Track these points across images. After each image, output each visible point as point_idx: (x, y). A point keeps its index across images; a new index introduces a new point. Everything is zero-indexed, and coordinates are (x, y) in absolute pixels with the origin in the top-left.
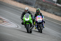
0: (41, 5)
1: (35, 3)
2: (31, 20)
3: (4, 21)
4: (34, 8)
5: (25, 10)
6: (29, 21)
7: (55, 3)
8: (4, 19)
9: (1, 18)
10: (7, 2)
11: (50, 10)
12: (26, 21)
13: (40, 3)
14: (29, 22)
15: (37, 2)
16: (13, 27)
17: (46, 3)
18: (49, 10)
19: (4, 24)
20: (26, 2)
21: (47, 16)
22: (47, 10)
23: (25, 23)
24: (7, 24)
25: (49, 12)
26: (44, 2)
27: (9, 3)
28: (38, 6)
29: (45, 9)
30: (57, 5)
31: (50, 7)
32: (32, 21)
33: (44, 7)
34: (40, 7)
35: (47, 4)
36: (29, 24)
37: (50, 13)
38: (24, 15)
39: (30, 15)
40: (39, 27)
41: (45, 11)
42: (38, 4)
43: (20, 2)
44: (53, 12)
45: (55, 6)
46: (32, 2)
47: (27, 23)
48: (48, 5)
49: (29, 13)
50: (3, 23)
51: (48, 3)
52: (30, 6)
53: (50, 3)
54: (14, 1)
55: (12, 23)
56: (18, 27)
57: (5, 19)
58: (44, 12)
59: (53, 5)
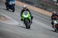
0: (42, 5)
1: (36, 3)
4: (35, 7)
6: (28, 18)
7: (55, 3)
12: (25, 18)
13: (41, 2)
15: (38, 1)
18: (50, 9)
19: (7, 21)
20: (28, 1)
25: (49, 11)
26: (45, 2)
28: (39, 5)
29: (46, 8)
30: (57, 5)
35: (48, 4)
42: (39, 3)
43: (22, 1)
45: (55, 6)
46: (33, 1)
50: (6, 21)
53: (51, 3)
55: (14, 20)
56: (20, 24)
57: (8, 17)
59: (53, 5)
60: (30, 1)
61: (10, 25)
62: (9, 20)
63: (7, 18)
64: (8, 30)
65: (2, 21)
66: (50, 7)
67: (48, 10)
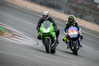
0: (76, 9)
1: (65, 6)
2: (53, 32)
3: (14, 35)
4: (63, 14)
5: (44, 15)
6: (49, 33)
8: (15, 32)
9: (10, 29)
10: (20, 5)
11: (90, 17)
13: (74, 5)
14: (49, 35)
15: (69, 3)
17: (84, 6)
18: (88, 16)
20: (51, 4)
21: (85, 26)
22: (85, 16)
23: (43, 36)
24: (20, 39)
25: (87, 20)
28: (70, 10)
29: (82, 15)
31: (90, 13)
32: (54, 34)
33: (80, 11)
34: (74, 12)
35: (85, 8)
36: (49, 38)
37: (90, 21)
38: (42, 24)
39: (52, 24)
40: (73, 45)
41: (81, 18)
42: (70, 7)
43: (41, 4)
44: (95, 21)
45: (98, 10)
46: (60, 3)
47: (46, 36)
48: (87, 9)
49: (50, 20)
50: (13, 38)
51: (86, 6)
52: (57, 11)
53: (90, 5)
55: (27, 37)
56: (37, 44)
57: (17, 31)
59: (94, 9)
60: (55, 3)
61: (21, 45)
67: (86, 18)
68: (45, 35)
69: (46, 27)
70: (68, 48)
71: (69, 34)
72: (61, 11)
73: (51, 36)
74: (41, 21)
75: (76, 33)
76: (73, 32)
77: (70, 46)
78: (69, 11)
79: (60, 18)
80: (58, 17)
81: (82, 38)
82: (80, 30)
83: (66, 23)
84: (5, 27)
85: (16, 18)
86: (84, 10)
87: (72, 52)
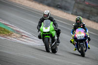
0: (83, 10)
1: (72, 7)
3: (22, 36)
4: (71, 15)
6: (49, 32)
8: (23, 33)
10: (28, 6)
13: (81, 6)
14: (49, 34)
15: (76, 5)
16: (38, 44)
17: (91, 7)
19: (23, 40)
20: (58, 5)
21: (92, 27)
22: (93, 17)
25: (95, 21)
26: (88, 6)
27: (32, 7)
28: (78, 12)
29: (89, 16)
34: (81, 13)
35: (92, 9)
36: (49, 37)
41: (89, 19)
42: (78, 8)
46: (67, 5)
48: (94, 10)
50: (21, 39)
51: (93, 7)
52: (64, 12)
54: (39, 3)
58: (88, 21)
60: (63, 4)
62: (27, 38)
63: (23, 34)
64: (25, 55)
65: (15, 39)
66: (96, 15)
67: (93, 19)
68: (45, 34)
69: (46, 26)
70: (76, 50)
71: (76, 36)
72: (69, 12)
73: (51, 35)
74: (42, 20)
75: (83, 35)
76: (80, 34)
77: (77, 48)
78: (76, 12)
79: (68, 19)
80: (66, 18)
81: (89, 39)
82: (87, 32)
83: (74, 25)
84: (13, 28)
85: (24, 19)
86: (91, 11)
87: (80, 54)
